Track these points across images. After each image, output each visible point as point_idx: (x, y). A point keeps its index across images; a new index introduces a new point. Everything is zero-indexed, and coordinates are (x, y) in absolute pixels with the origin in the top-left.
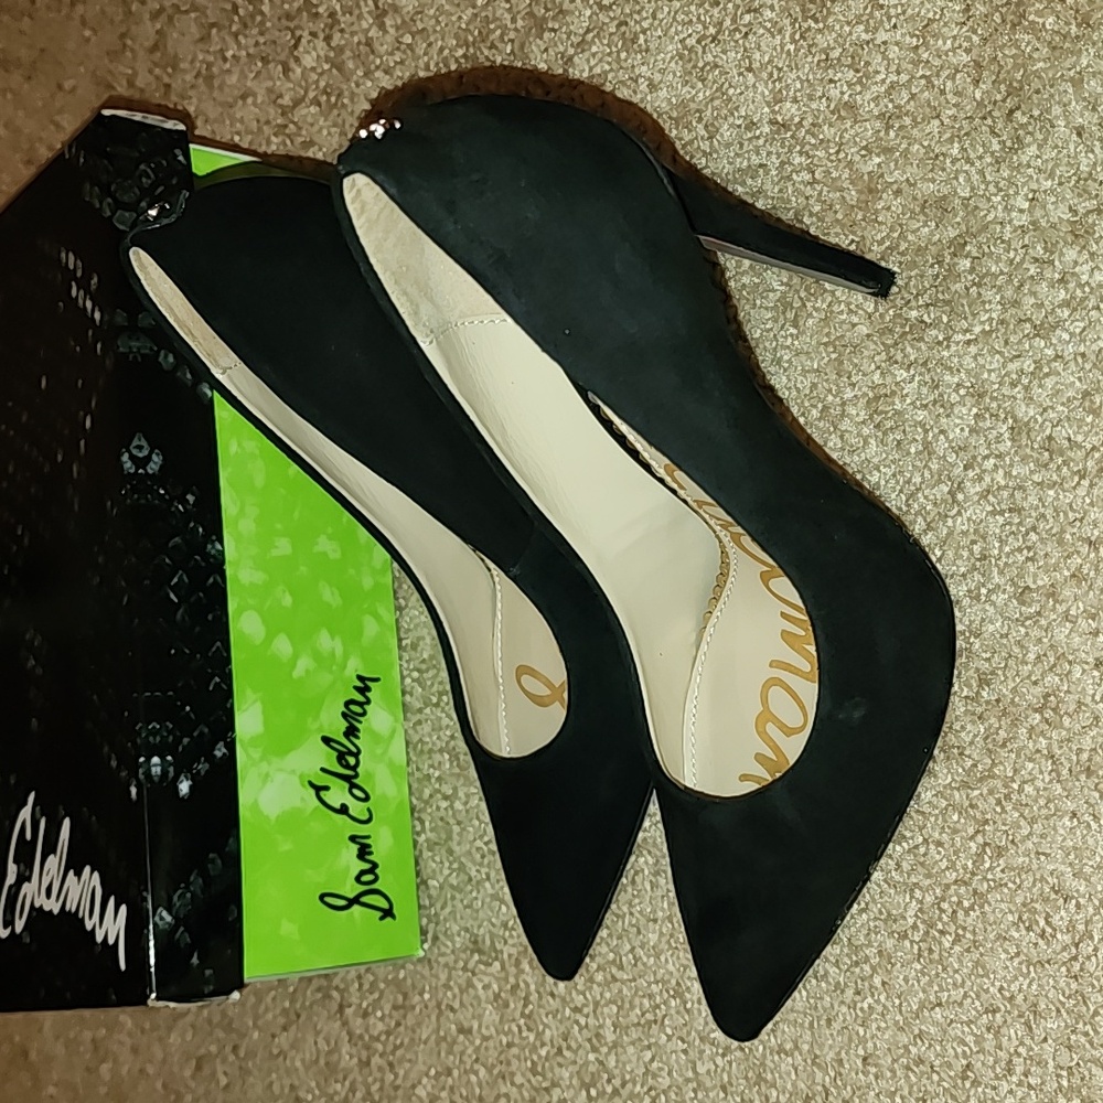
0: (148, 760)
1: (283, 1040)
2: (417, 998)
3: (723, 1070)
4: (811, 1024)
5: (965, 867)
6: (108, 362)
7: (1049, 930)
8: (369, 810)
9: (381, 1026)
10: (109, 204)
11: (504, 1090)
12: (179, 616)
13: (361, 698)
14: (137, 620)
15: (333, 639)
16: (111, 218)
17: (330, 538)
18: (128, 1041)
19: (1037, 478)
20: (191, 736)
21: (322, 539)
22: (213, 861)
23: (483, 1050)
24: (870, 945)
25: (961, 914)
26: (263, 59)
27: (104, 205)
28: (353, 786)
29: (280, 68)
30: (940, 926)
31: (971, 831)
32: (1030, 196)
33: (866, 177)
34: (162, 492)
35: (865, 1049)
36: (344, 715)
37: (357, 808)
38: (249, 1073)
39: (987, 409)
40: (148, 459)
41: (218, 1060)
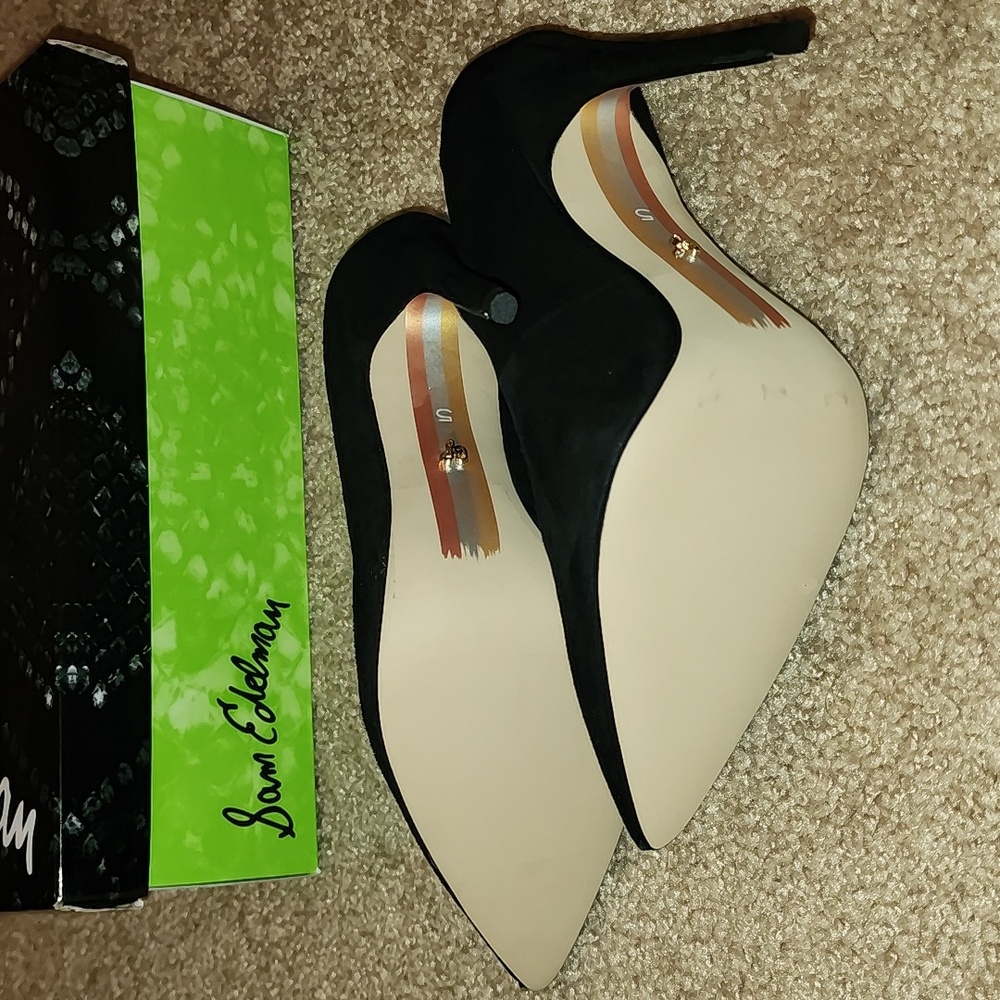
0: (65, 667)
1: (181, 950)
2: (320, 904)
3: (637, 959)
4: (728, 912)
5: (890, 751)
6: (42, 281)
7: (978, 811)
8: (274, 730)
9: (281, 932)
10: (51, 129)
11: (406, 990)
12: (101, 531)
13: (270, 623)
14: (60, 532)
15: (246, 562)
16: (52, 142)
17: (248, 467)
18: (21, 958)
19: (971, 371)
20: (108, 648)
21: (241, 467)
22: (124, 771)
23: (385, 952)
24: (790, 831)
25: (886, 798)
26: (192, 16)
27: (46, 129)
28: (260, 706)
29: (209, 23)
30: (865, 810)
31: (897, 715)
32: (965, 104)
33: (798, 94)
34: (90, 409)
35: (784, 934)
36: (254, 637)
37: (262, 728)
38: (143, 982)
39: (919, 308)
40: (77, 377)
41: (112, 973)
